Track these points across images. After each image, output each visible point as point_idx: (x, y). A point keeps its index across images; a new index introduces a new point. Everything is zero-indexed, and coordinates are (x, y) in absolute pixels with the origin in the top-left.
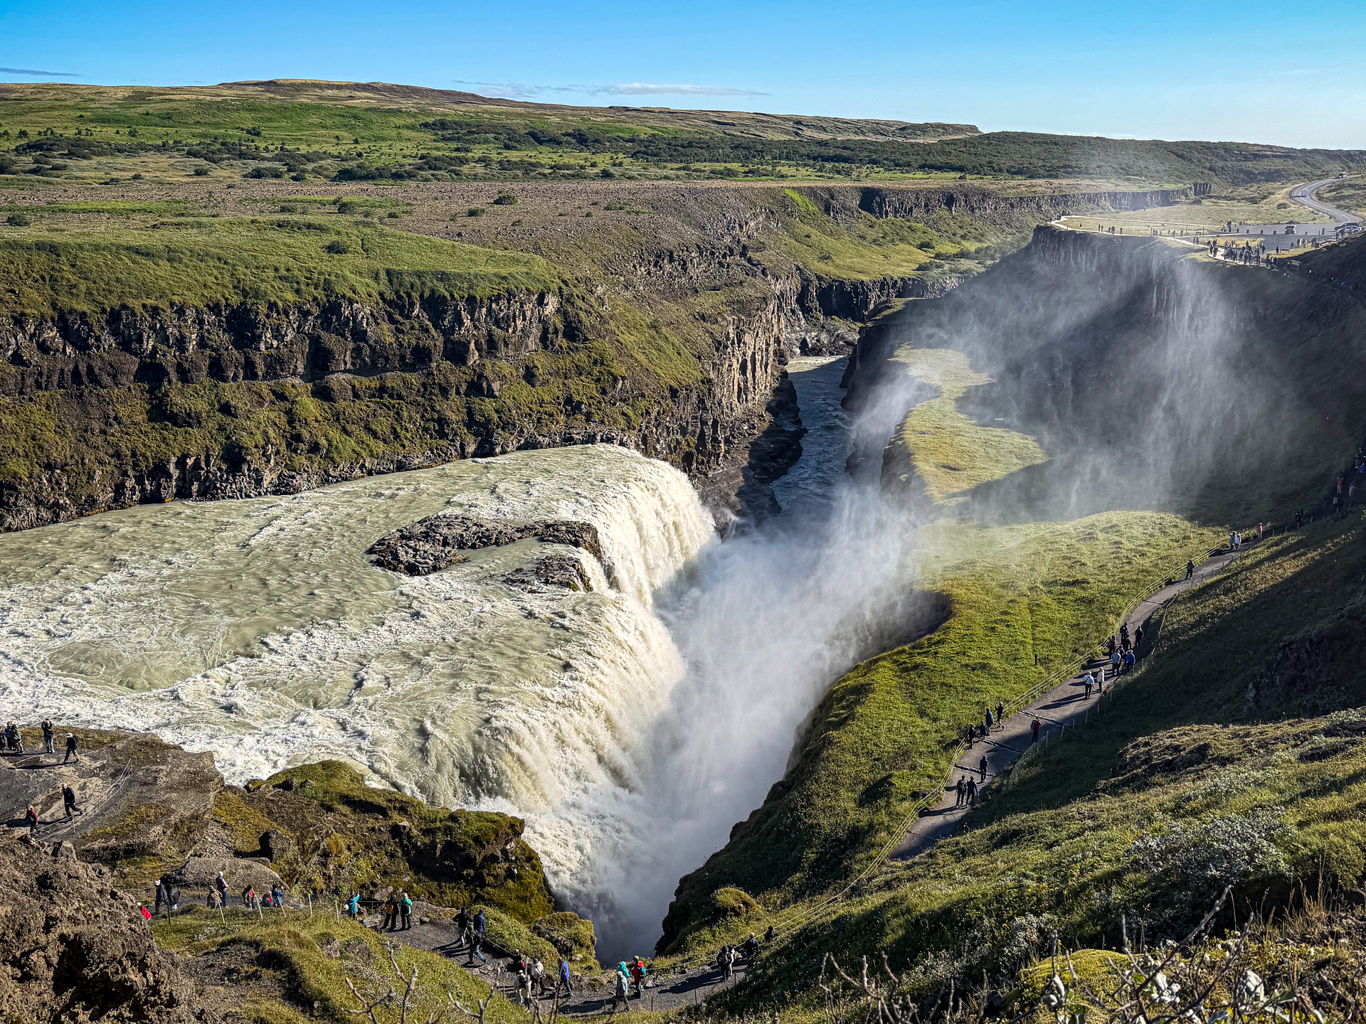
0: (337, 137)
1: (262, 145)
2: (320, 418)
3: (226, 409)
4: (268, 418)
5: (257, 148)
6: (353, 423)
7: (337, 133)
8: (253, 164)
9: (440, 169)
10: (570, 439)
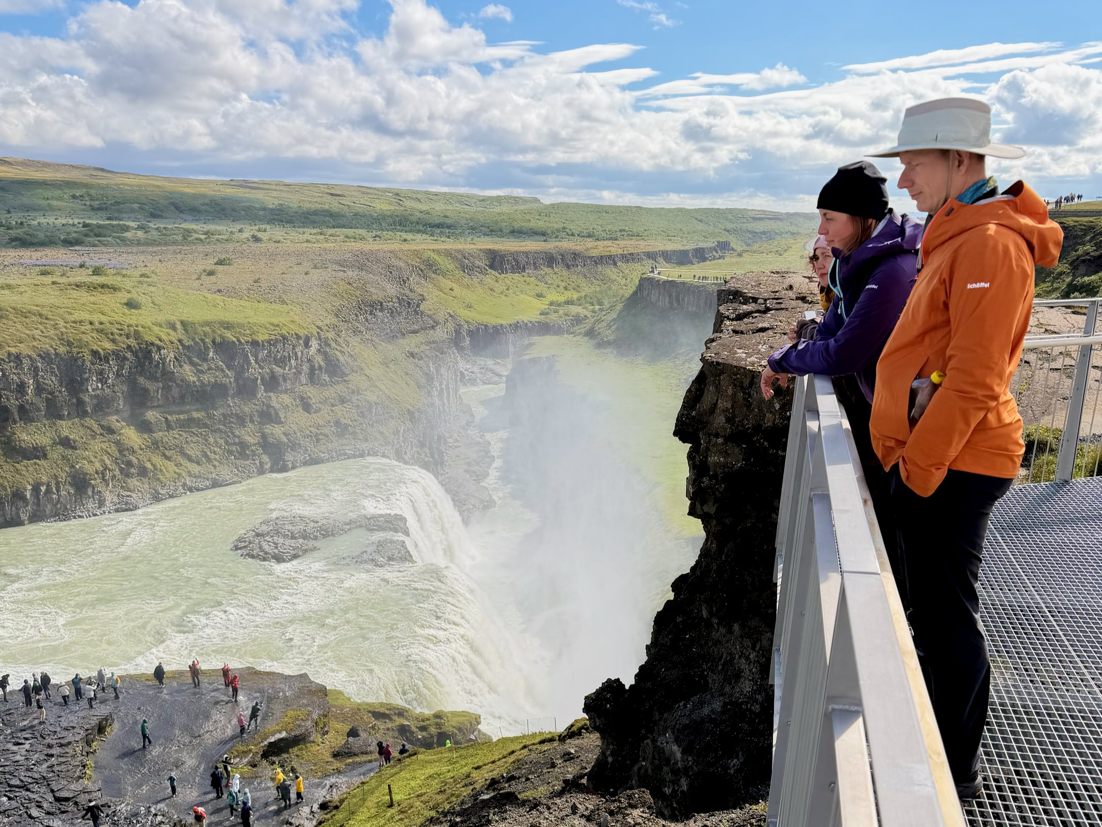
2: (143, 446)
3: (66, 443)
4: (102, 449)
6: (170, 449)
9: (105, 236)
10: (345, 454)
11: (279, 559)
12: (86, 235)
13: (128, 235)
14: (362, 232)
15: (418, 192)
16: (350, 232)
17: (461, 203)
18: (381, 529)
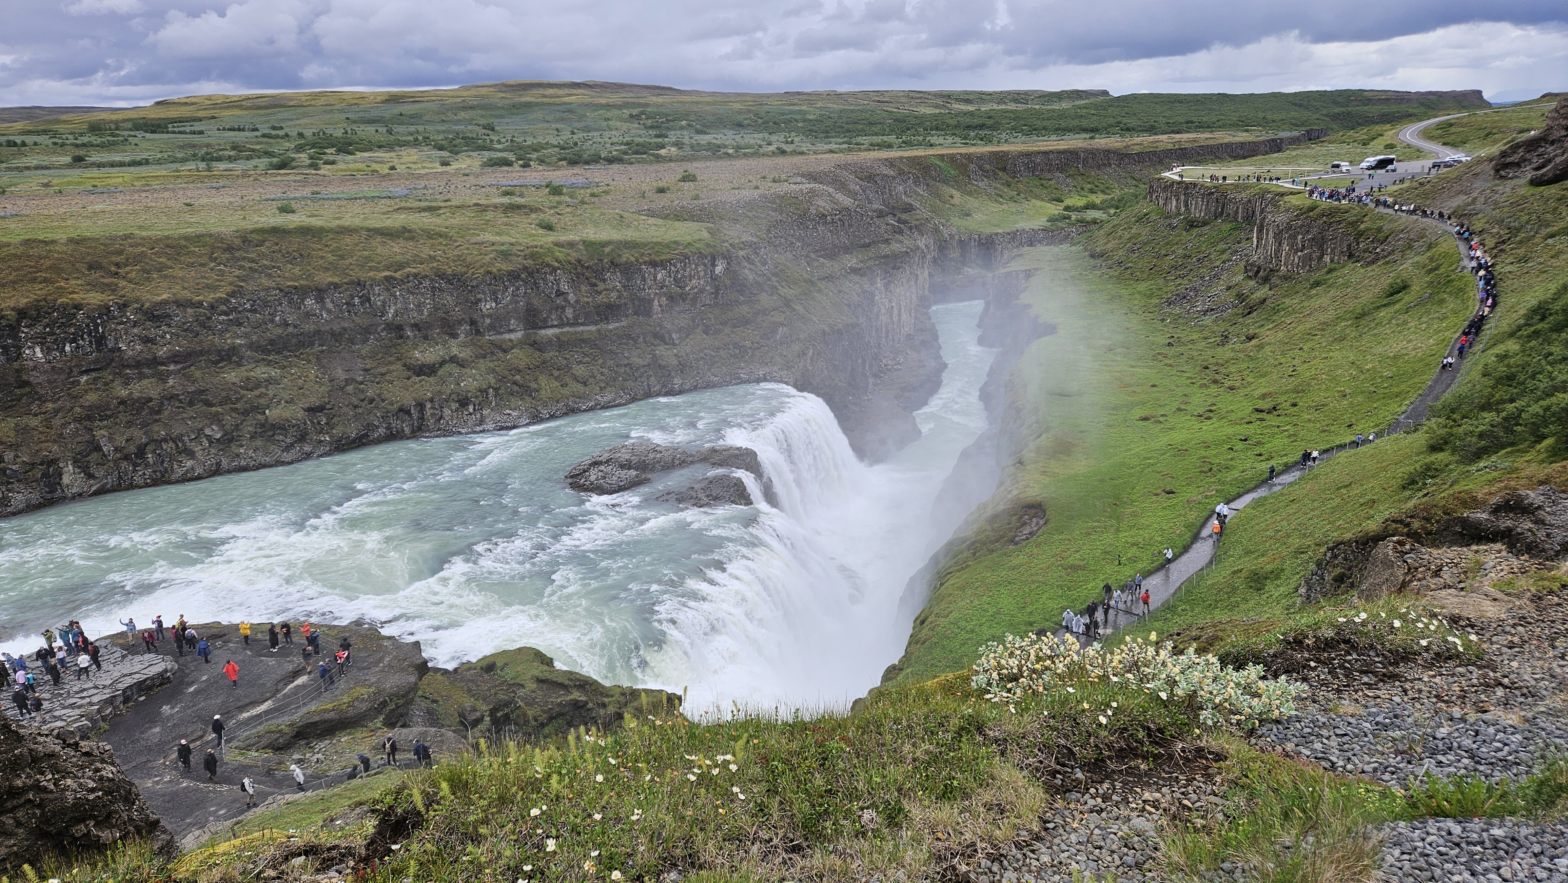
0: (557, 130)
1: (495, 138)
5: (492, 141)
6: (558, 369)
7: (558, 126)
8: (487, 154)
9: (641, 154)
10: (740, 378)
11: (601, 490)
12: (625, 153)
13: (663, 152)
14: (892, 139)
15: (972, 93)
16: (877, 139)
17: (1016, 101)
18: (721, 465)
